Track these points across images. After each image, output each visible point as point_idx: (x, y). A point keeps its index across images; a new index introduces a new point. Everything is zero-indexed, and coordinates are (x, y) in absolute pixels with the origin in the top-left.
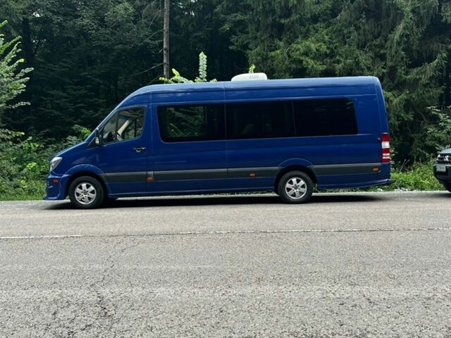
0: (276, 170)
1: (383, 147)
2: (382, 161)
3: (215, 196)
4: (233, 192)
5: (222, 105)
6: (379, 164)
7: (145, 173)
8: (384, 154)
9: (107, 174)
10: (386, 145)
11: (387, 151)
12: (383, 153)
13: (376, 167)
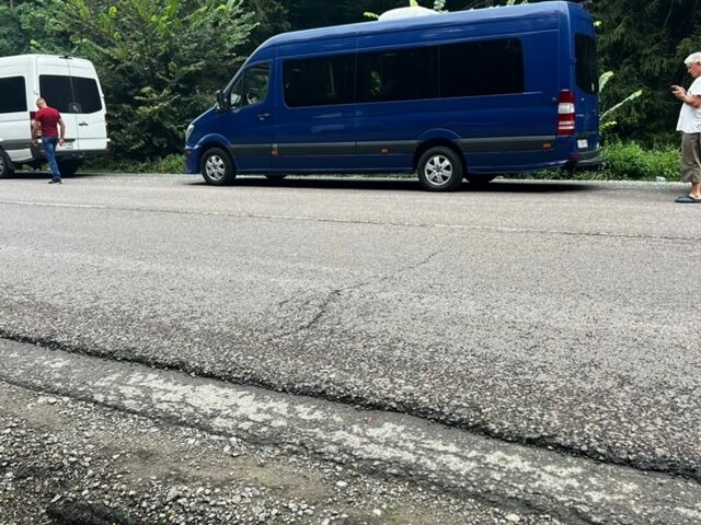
0: (413, 145)
1: (560, 112)
2: (557, 132)
3: (323, 177)
4: (343, 173)
5: (353, 55)
6: (553, 137)
7: (268, 145)
8: (561, 123)
9: (235, 146)
10: (567, 108)
11: (566, 117)
12: (558, 121)
13: (548, 142)
